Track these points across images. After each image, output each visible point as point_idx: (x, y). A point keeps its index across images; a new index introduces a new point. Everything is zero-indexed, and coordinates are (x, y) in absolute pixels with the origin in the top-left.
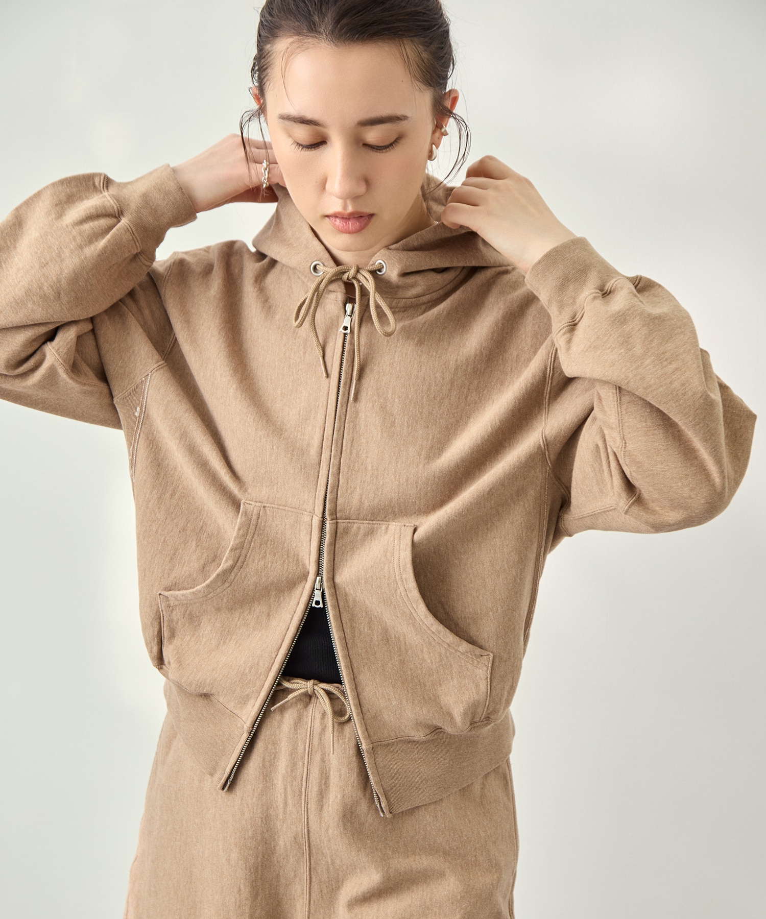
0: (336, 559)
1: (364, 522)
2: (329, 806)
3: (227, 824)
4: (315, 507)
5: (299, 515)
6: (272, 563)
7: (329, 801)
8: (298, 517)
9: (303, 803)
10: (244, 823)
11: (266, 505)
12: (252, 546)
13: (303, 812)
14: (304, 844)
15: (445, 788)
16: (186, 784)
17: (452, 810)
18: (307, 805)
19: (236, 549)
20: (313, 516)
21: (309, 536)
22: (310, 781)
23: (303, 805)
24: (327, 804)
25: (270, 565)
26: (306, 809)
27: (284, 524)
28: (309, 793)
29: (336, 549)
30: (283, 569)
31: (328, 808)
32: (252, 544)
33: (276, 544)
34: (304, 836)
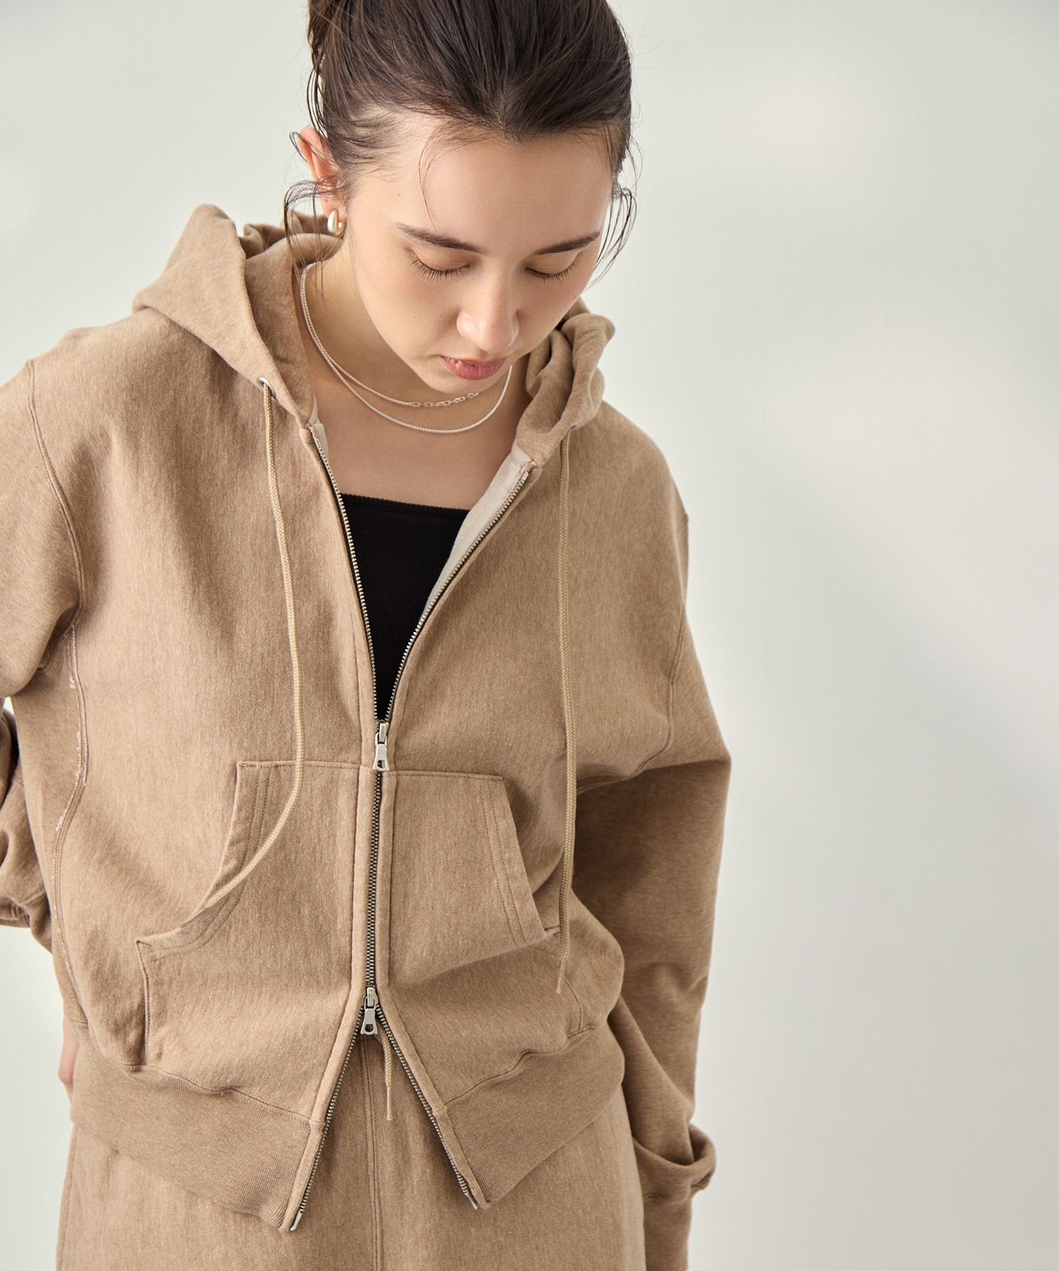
0: (396, 834)
1: (434, 773)
2: (413, 1190)
3: (252, 1261)
4: (361, 754)
5: (336, 772)
6: (297, 853)
7: (413, 1182)
8: (333, 773)
9: (372, 1191)
10: (283, 1252)
11: (278, 762)
12: (262, 832)
13: (373, 1204)
14: (375, 1254)
15: (547, 1144)
16: (161, 1217)
17: (579, 1149)
18: (379, 1193)
19: (238, 841)
20: (359, 769)
21: (354, 801)
22: (380, 1159)
23: (372, 1194)
24: (410, 1187)
25: (293, 856)
26: (377, 1199)
27: (309, 790)
28: (380, 1176)
29: (397, 818)
30: (315, 860)
31: (413, 1193)
32: (263, 829)
33: (299, 822)
34: (374, 1241)
